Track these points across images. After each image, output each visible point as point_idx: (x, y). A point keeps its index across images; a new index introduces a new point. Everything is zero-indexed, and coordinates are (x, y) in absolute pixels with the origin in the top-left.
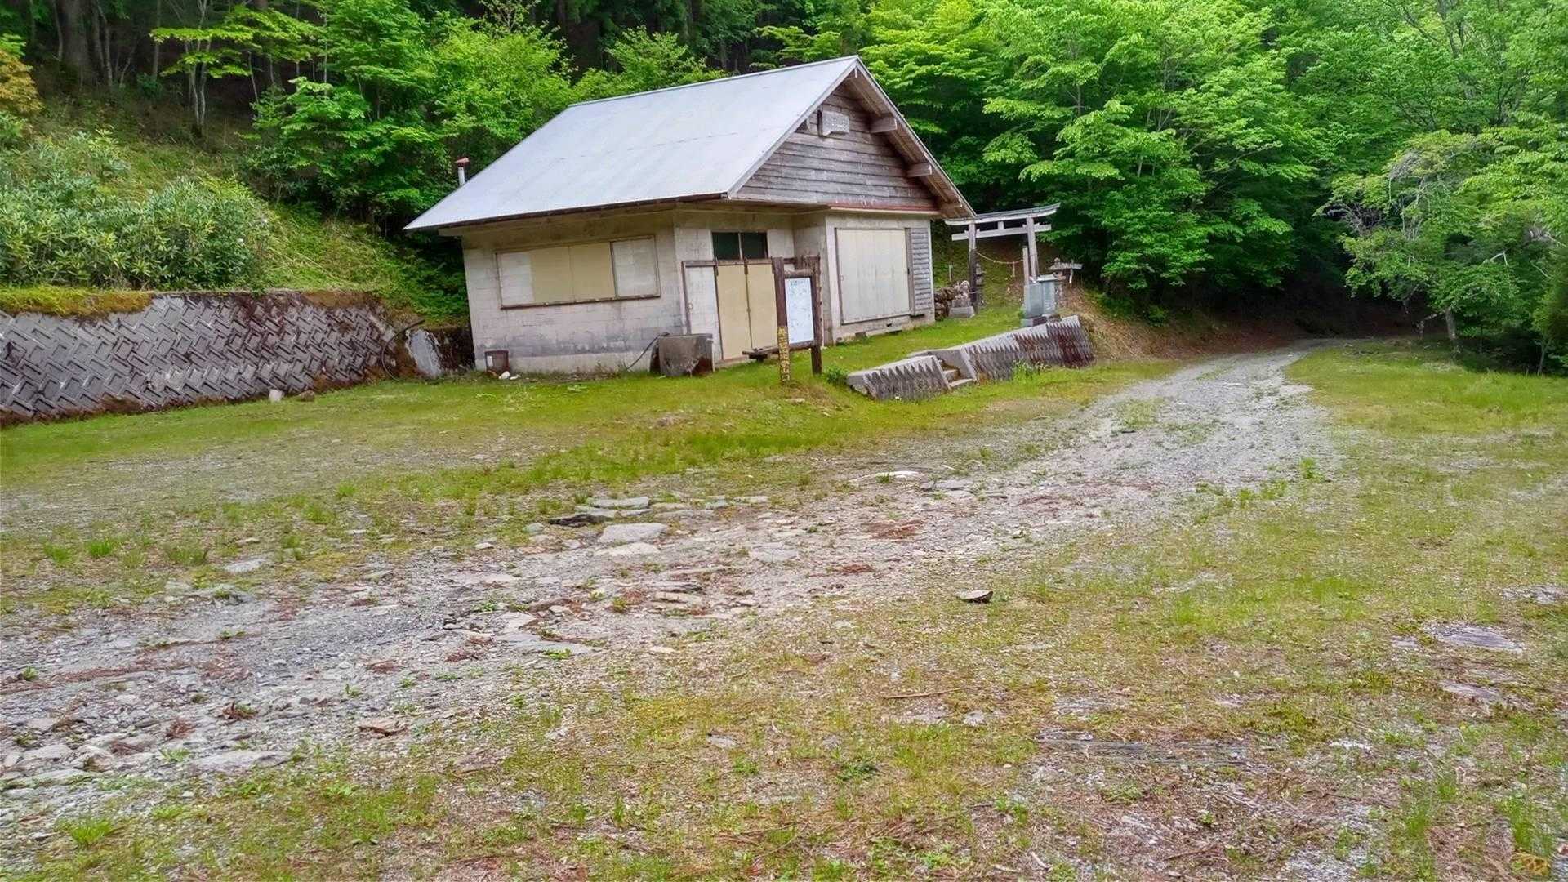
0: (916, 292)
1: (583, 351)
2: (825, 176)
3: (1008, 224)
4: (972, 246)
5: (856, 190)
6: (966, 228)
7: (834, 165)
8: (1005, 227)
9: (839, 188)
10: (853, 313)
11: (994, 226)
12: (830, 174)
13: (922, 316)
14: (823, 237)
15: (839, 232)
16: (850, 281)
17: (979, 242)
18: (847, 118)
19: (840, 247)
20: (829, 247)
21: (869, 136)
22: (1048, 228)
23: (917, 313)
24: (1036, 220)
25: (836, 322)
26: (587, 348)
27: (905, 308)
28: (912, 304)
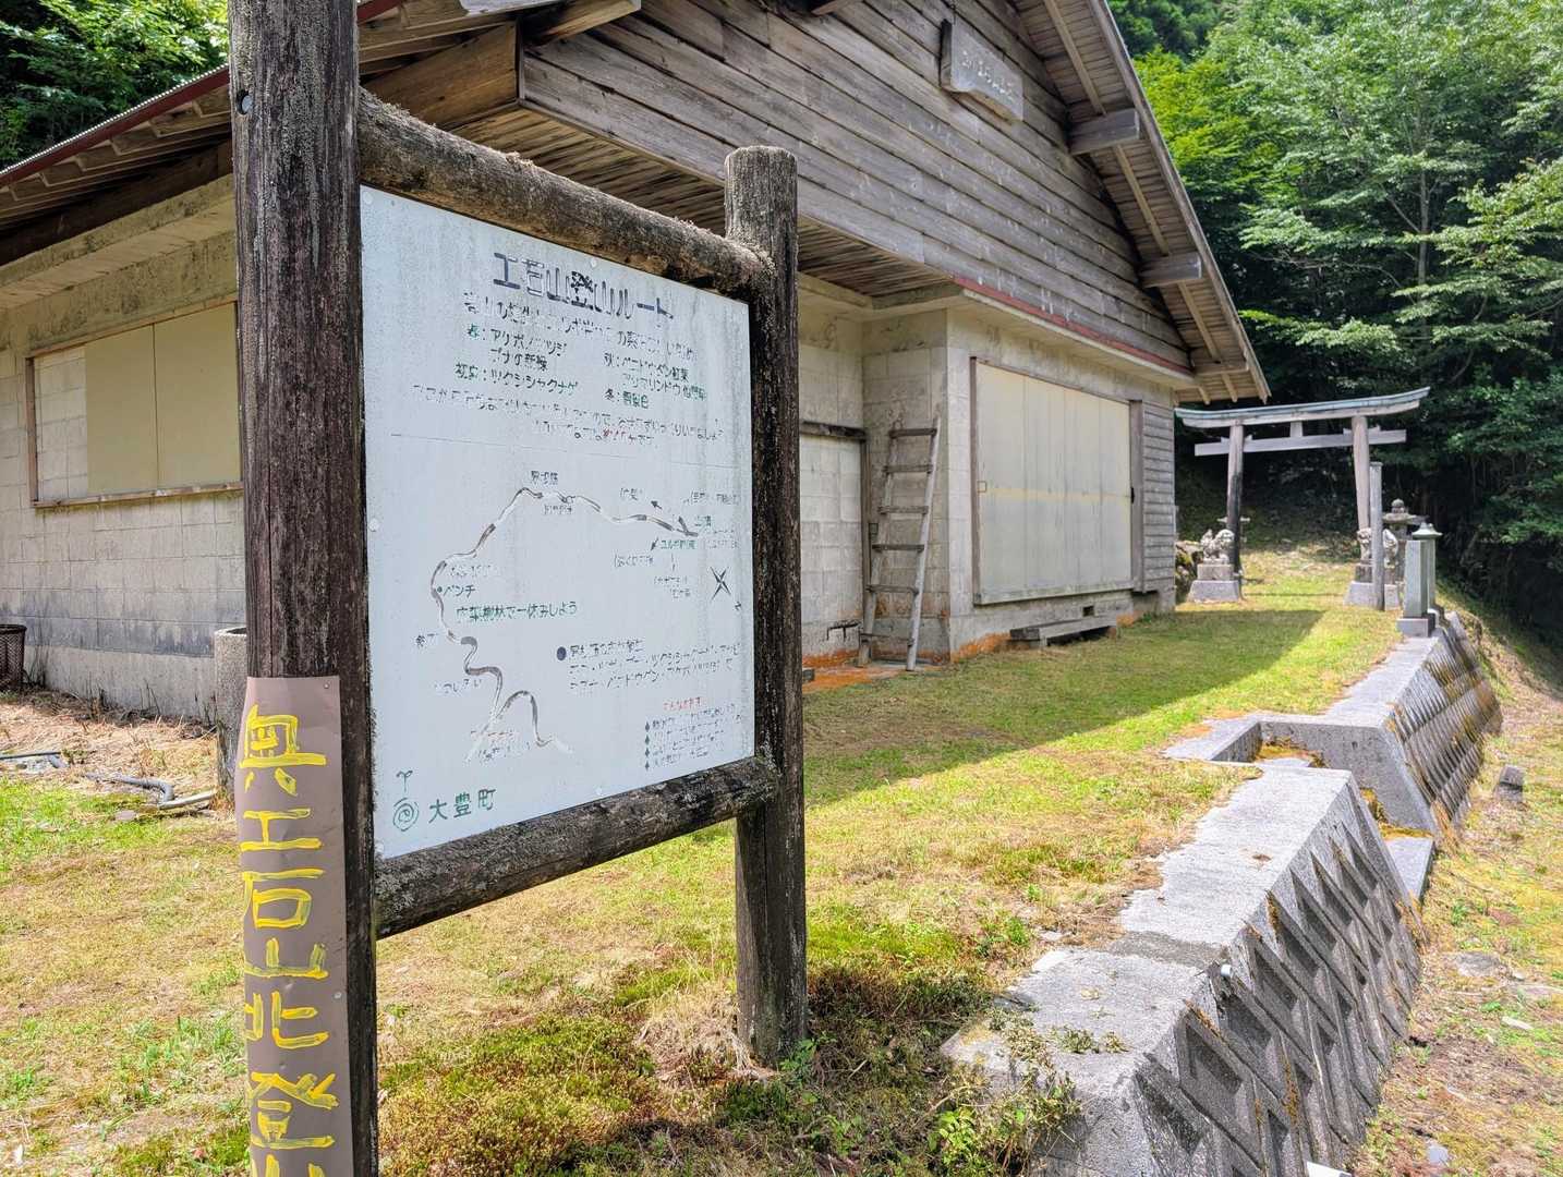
0: (1148, 541)
1: (169, 647)
2: (951, 201)
3: (1311, 428)
4: (1234, 467)
5: (1033, 271)
6: (1225, 432)
7: (976, 185)
8: (1306, 433)
9: (985, 247)
10: (1006, 578)
11: (1282, 430)
12: (966, 203)
13: (1154, 593)
14: (937, 378)
15: (980, 367)
16: (1004, 497)
17: (1248, 458)
18: (1017, 78)
19: (980, 410)
20: (952, 401)
21: (1068, 160)
22: (1398, 437)
23: (1147, 587)
24: (1372, 421)
25: (960, 596)
26: (177, 639)
27: (1120, 571)
28: (1137, 567)
